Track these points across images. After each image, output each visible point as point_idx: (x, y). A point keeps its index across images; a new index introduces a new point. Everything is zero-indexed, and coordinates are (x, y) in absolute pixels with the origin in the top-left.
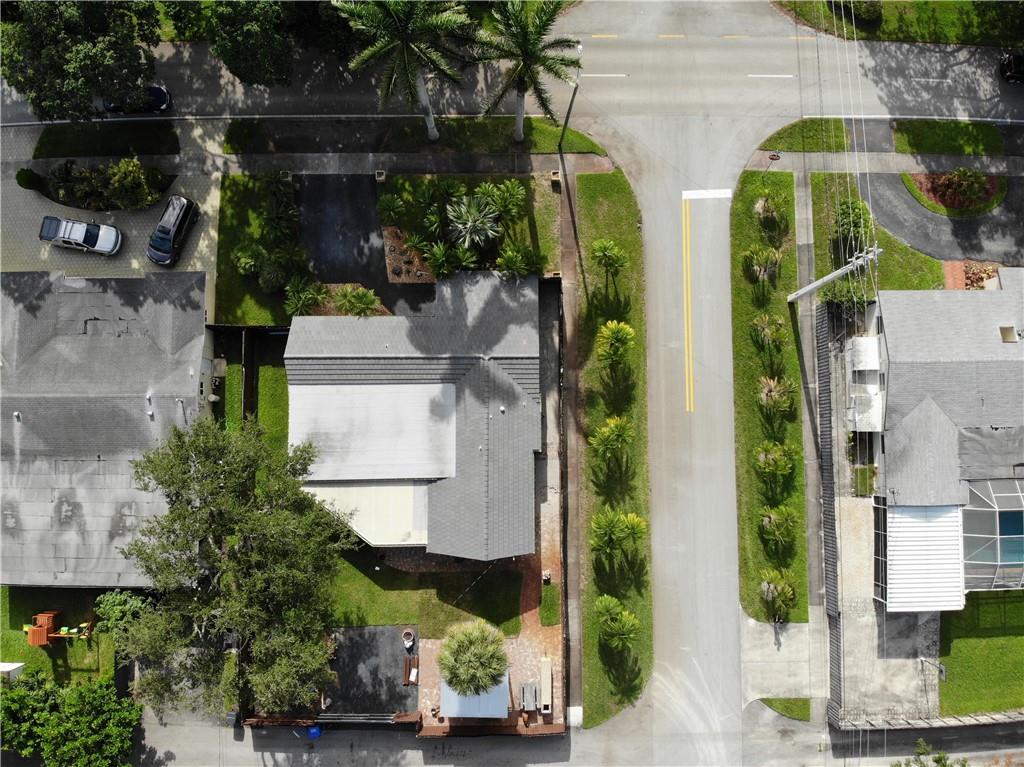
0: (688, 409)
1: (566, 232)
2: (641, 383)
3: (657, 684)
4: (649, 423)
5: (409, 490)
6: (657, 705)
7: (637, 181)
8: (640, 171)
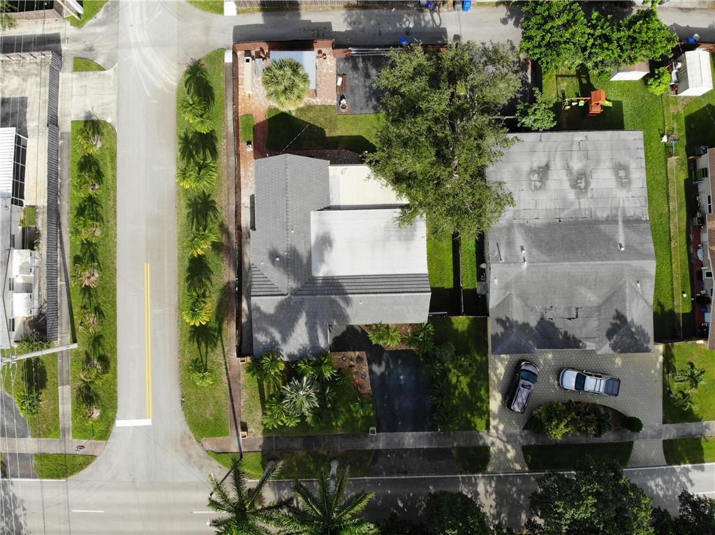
0: (149, 265)
1: (237, 393)
2: (182, 283)
3: (174, 78)
4: (177, 255)
5: (343, 203)
6: (175, 65)
7: (185, 433)
8: (182, 439)
